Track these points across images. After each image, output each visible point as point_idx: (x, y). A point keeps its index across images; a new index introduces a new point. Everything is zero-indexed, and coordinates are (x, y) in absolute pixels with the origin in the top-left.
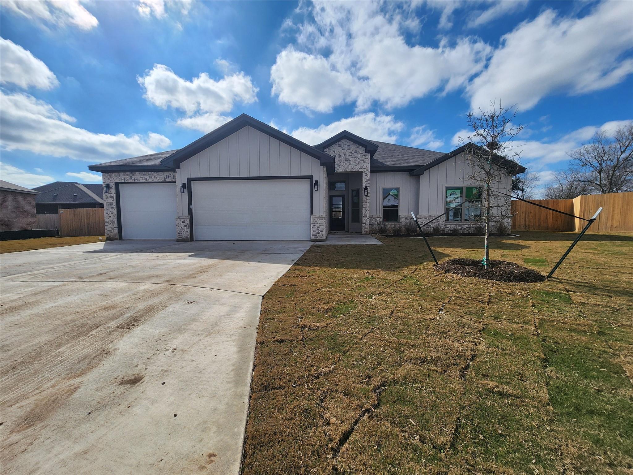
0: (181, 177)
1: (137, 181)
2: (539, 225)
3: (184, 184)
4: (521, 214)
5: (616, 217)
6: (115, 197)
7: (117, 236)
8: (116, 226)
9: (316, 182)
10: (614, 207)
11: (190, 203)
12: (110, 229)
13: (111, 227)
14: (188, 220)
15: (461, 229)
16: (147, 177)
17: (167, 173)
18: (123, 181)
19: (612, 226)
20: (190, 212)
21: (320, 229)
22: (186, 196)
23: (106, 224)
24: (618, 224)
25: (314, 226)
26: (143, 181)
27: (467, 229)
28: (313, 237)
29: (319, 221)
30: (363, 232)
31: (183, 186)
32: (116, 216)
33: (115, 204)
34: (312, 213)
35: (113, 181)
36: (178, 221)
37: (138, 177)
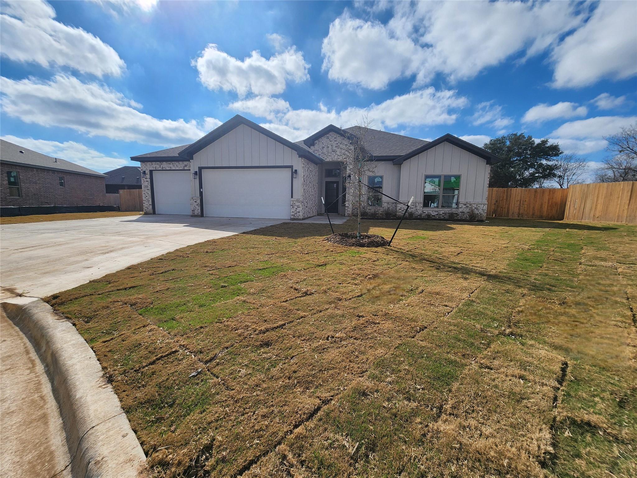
0: (194, 165)
1: (164, 169)
2: (533, 214)
3: (196, 172)
4: (516, 202)
5: (600, 207)
6: (149, 181)
7: (151, 212)
8: (151, 203)
9: (296, 171)
10: (598, 197)
11: (201, 187)
12: (147, 206)
13: (147, 205)
14: (199, 200)
15: (437, 215)
16: (171, 166)
17: (186, 163)
18: (155, 169)
19: (594, 216)
20: (201, 194)
21: (297, 211)
22: (197, 181)
23: (144, 202)
24: (600, 214)
25: (293, 207)
26: (169, 169)
27: (443, 215)
28: (292, 217)
29: (297, 204)
30: (346, 215)
31: (196, 173)
32: (150, 196)
33: (149, 187)
34: (292, 197)
35: (148, 169)
36: (192, 201)
37: (165, 165)
